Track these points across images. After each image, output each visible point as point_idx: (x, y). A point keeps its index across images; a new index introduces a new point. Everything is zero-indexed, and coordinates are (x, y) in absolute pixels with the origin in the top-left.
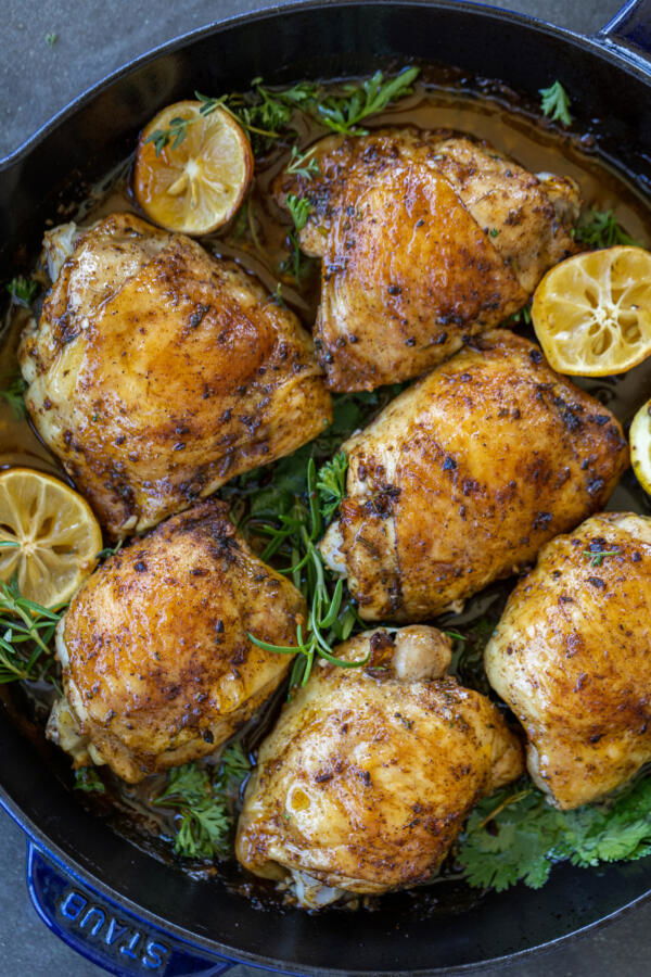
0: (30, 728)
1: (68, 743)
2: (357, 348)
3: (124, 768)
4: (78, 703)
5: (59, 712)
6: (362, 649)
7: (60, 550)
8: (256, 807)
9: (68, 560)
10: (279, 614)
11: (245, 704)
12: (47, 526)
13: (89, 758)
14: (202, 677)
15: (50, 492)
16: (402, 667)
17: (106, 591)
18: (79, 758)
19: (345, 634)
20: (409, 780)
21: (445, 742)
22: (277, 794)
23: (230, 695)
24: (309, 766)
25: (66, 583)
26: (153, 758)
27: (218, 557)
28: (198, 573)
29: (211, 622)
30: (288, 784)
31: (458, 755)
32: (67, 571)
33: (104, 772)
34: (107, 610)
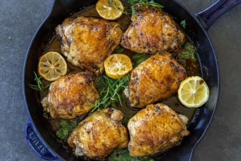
0: (39, 101)
1: (44, 105)
2: (129, 40)
3: (52, 115)
4: (49, 98)
5: (45, 99)
6: (106, 111)
7: (58, 71)
8: (75, 132)
9: (59, 73)
10: (93, 99)
11: (80, 112)
12: (58, 65)
13: (47, 110)
14: (74, 103)
15: (61, 59)
16: (112, 116)
17: (63, 80)
18: (45, 109)
19: (105, 107)
20: (105, 137)
21: (114, 133)
22: (79, 131)
23: (77, 109)
24: (87, 128)
25: (56, 77)
26: (59, 115)
27: (87, 83)
28: (81, 84)
29: (80, 94)
30: (82, 130)
31: (116, 137)
32: (57, 75)
33: (49, 114)
34: (62, 84)
